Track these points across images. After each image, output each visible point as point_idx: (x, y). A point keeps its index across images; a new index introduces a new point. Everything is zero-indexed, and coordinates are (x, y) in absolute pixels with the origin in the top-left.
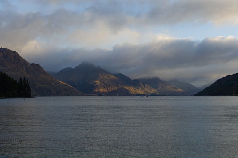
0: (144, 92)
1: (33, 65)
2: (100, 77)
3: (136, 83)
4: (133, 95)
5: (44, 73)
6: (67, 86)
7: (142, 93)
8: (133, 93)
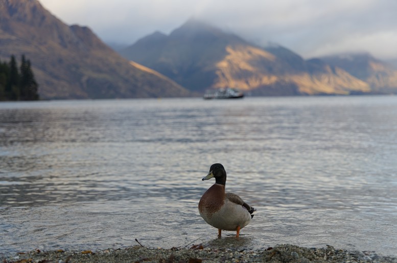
0: (336, 88)
1: (75, 28)
2: (228, 54)
3: (315, 67)
4: (306, 95)
5: (101, 46)
6: (151, 75)
7: (329, 89)
8: (308, 91)
